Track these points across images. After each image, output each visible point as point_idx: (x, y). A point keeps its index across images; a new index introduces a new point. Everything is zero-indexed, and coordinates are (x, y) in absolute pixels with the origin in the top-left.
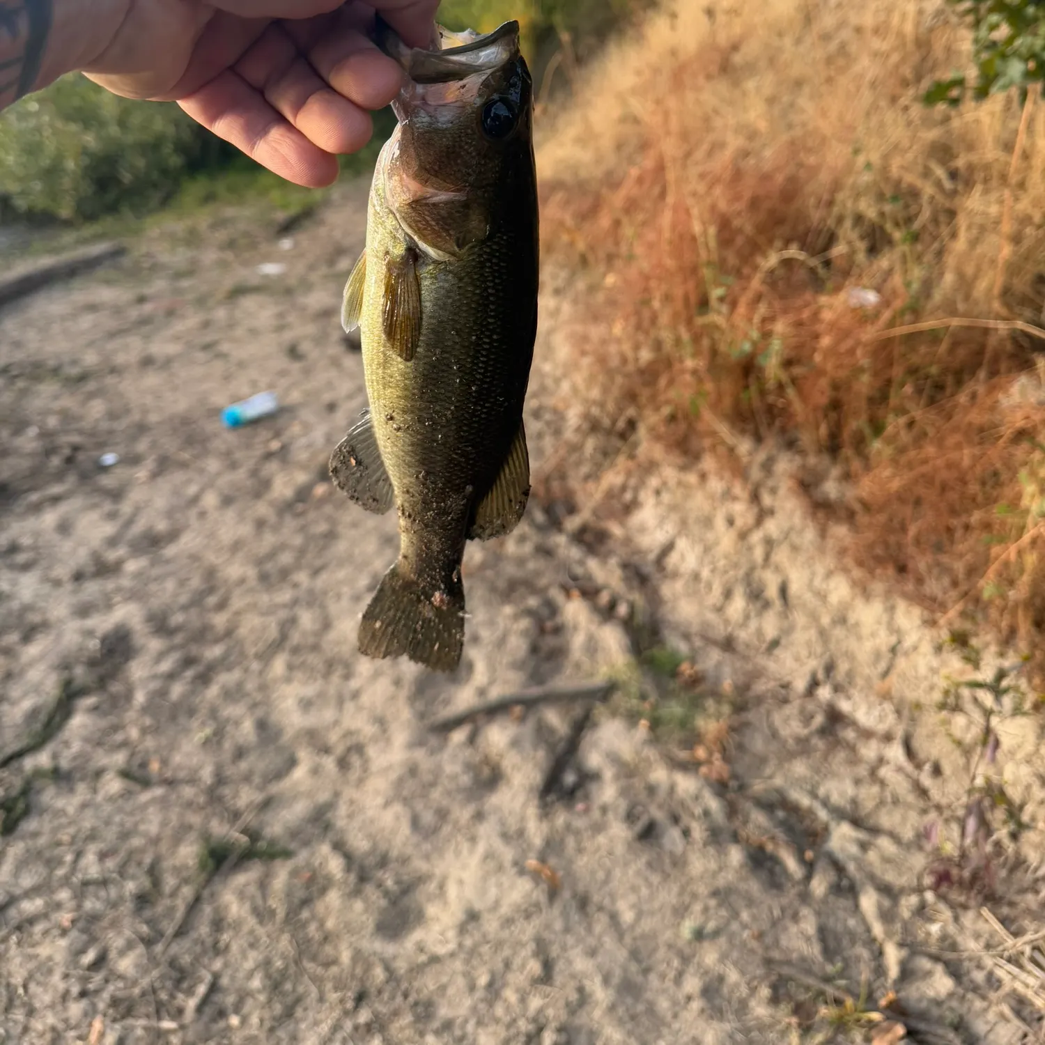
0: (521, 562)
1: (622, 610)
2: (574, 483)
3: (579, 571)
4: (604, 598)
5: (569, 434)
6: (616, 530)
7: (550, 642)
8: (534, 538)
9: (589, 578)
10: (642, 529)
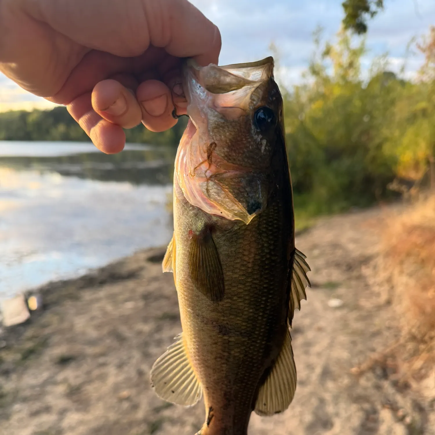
0: (365, 389)
1: (408, 420)
2: (399, 361)
3: (391, 398)
4: (401, 413)
5: (402, 341)
6: (414, 385)
7: (371, 425)
8: (374, 380)
9: (396, 403)
10: (427, 387)
